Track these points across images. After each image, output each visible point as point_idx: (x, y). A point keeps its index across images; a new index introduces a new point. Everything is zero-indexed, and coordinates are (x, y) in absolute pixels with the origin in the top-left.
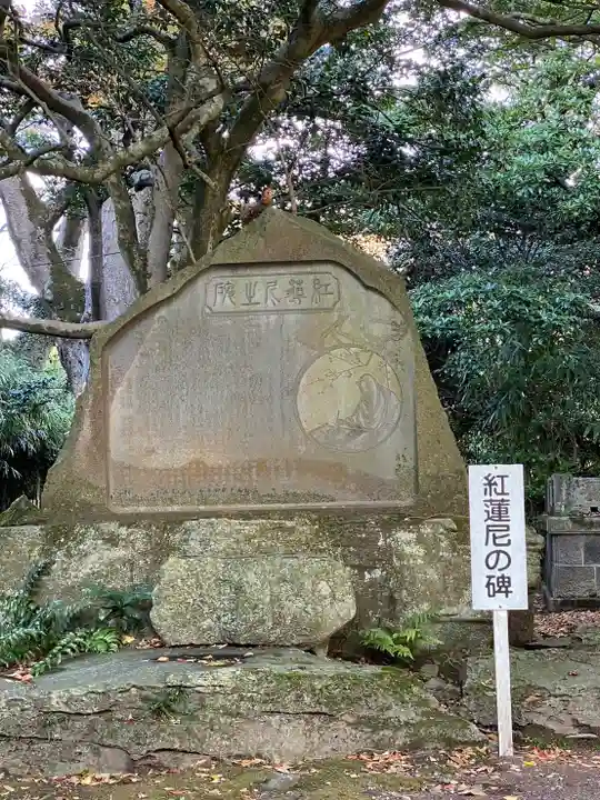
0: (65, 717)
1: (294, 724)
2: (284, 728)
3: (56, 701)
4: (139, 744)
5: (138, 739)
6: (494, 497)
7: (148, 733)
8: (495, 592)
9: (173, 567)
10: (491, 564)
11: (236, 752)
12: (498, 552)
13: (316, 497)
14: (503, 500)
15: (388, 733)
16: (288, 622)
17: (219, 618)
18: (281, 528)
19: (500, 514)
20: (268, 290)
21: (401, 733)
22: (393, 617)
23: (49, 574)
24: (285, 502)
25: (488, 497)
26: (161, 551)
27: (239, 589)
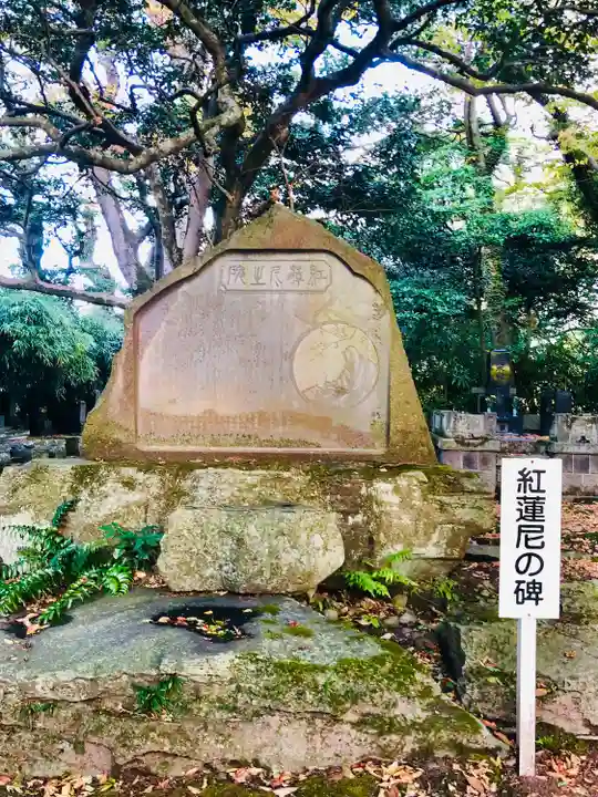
0: (49, 706)
1: (296, 726)
2: (284, 730)
3: (42, 686)
4: (124, 746)
5: (124, 738)
6: (529, 494)
7: (137, 732)
8: (524, 599)
9: (181, 518)
10: (522, 568)
11: (230, 757)
12: (530, 555)
13: (305, 443)
14: (538, 498)
15: (395, 737)
16: (284, 573)
17: (221, 566)
18: (278, 478)
19: (534, 513)
20: (273, 272)
21: (409, 739)
22: (371, 555)
23: (74, 511)
24: (280, 447)
25: (522, 494)
26: (173, 497)
27: (240, 541)
